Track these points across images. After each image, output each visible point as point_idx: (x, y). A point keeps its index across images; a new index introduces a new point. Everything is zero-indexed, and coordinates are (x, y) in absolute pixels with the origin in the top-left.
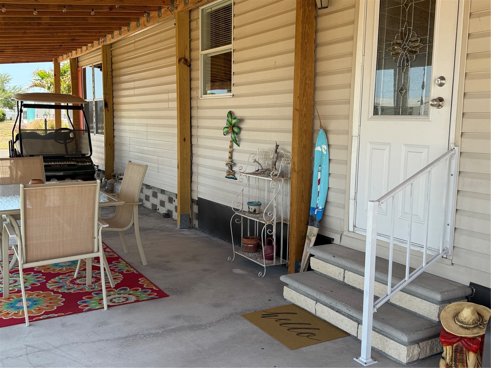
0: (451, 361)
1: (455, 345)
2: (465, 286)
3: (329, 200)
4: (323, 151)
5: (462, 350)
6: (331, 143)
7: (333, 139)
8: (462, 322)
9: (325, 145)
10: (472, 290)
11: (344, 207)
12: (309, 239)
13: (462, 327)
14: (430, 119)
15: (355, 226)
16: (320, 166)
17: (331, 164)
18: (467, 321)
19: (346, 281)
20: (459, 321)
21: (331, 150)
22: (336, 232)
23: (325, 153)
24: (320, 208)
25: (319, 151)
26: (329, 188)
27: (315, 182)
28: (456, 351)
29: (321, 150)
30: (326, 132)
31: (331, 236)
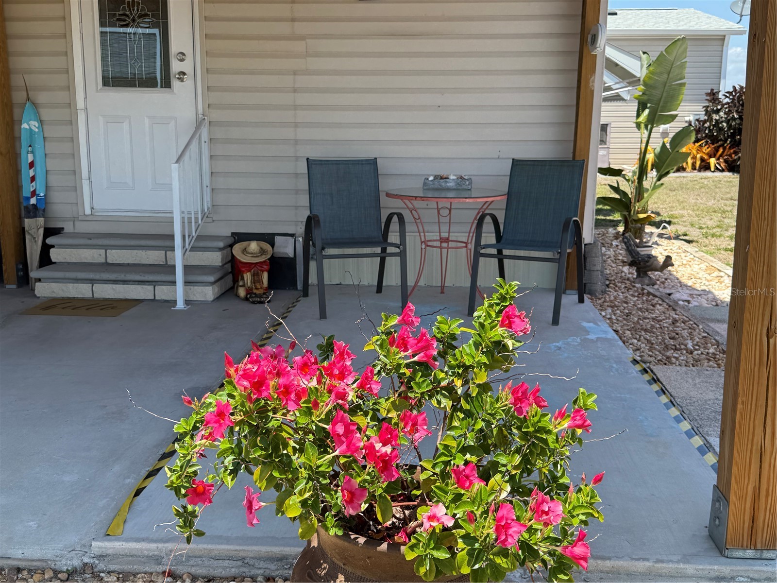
0: (252, 283)
1: (252, 271)
2: (227, 237)
3: (50, 184)
4: (33, 128)
5: (258, 273)
6: (43, 118)
7: (45, 114)
8: (252, 253)
9: (35, 121)
10: (234, 238)
11: (76, 189)
12: (29, 233)
13: (253, 257)
14: (175, 91)
15: (92, 208)
16: (30, 146)
17: (46, 143)
18: (255, 251)
19: (109, 261)
20: (249, 253)
21: (45, 127)
22: (65, 220)
23: (37, 130)
24: (42, 195)
25: (27, 129)
26: (47, 171)
27: (24, 167)
28: (253, 275)
29: (28, 127)
30: (35, 105)
31: (59, 225)
